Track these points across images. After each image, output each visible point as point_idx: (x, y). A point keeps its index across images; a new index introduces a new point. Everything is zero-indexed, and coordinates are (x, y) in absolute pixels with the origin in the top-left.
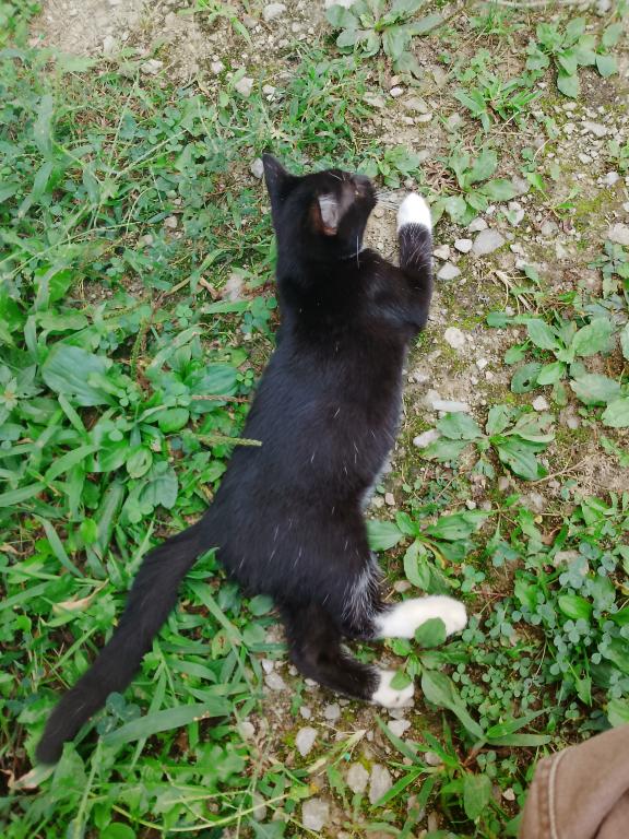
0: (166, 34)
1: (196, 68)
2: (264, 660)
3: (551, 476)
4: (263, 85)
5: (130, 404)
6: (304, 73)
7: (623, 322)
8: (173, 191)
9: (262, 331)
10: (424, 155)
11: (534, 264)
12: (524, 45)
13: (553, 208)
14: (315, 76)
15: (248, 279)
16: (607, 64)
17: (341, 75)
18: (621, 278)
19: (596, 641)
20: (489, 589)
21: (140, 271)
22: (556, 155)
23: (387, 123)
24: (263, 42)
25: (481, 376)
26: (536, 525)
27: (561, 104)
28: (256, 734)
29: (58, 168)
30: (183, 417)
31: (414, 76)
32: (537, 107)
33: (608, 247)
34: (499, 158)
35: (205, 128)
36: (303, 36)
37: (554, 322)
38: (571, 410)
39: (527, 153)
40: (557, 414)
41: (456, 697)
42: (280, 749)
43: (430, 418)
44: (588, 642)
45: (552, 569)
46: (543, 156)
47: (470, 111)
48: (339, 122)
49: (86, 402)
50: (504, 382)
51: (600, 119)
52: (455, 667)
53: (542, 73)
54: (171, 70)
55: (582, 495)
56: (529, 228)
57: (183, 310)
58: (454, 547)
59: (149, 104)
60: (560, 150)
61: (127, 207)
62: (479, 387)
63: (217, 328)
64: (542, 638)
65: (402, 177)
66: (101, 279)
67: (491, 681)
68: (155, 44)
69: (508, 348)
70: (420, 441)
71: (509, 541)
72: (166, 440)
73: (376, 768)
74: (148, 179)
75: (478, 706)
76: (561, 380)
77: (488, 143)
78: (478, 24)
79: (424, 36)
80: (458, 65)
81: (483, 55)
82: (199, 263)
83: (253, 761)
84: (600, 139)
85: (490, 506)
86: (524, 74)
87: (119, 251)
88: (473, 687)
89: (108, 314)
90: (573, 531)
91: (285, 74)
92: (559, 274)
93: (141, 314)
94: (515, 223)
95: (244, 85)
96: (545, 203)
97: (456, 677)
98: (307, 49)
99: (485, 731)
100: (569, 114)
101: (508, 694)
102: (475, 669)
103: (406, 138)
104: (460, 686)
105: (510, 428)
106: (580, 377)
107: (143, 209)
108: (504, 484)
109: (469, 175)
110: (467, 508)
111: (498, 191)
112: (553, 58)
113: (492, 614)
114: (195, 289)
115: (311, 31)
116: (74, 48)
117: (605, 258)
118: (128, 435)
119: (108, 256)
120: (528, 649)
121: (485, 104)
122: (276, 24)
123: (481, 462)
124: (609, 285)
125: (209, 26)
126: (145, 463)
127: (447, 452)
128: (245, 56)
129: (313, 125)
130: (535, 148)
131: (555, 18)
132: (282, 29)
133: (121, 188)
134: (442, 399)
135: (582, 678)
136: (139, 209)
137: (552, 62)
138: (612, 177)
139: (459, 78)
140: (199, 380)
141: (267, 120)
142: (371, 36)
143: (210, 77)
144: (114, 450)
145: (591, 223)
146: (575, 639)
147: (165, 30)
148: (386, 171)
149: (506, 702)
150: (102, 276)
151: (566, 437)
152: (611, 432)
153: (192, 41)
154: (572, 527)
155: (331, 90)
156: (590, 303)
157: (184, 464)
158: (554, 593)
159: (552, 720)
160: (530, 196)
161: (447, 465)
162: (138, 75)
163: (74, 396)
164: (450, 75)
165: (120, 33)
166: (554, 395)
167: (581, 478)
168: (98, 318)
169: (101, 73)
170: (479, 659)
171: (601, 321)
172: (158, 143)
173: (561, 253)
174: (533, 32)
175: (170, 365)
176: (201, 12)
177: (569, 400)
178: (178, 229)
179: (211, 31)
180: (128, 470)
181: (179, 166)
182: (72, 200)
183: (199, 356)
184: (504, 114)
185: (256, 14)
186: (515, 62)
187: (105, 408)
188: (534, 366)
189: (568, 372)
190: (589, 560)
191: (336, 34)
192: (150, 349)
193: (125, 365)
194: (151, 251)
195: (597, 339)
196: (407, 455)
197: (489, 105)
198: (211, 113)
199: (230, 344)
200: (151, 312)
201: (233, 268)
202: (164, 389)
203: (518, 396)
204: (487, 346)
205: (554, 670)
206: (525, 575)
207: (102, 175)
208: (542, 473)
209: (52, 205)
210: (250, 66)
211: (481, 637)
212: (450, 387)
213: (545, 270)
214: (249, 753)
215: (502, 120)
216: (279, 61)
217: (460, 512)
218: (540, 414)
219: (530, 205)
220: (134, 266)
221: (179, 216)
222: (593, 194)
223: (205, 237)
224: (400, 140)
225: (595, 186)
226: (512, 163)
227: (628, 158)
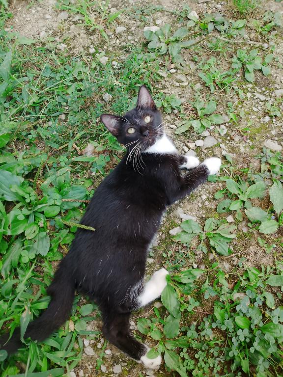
0: (70, 33)
1: (82, 50)
2: (85, 339)
3: (234, 255)
4: (112, 61)
5: (31, 202)
6: (132, 58)
7: (270, 185)
8: (65, 103)
9: (101, 172)
10: (183, 100)
11: (230, 154)
12: (231, 58)
13: (240, 130)
14: (137, 60)
15: (96, 147)
16: (267, 70)
17: (148, 61)
18: (269, 164)
19: (252, 340)
20: (201, 309)
21: (44, 138)
22: (243, 107)
23: (167, 84)
24: (114, 42)
25: (203, 204)
26: (226, 279)
27: (246, 85)
29: (10, 86)
30: (57, 210)
31: (181, 65)
32: (235, 85)
33: (264, 149)
34: (217, 105)
35: (83, 76)
36: (132, 42)
37: (238, 181)
38: (244, 223)
39: (230, 104)
40: (238, 225)
41: (181, 365)
43: (178, 221)
44: (248, 340)
45: (232, 302)
46: (237, 106)
47: (205, 83)
48: (146, 81)
49: (9, 199)
50: (214, 207)
51: (262, 93)
52: (182, 349)
53: (238, 70)
54: (70, 49)
55: (248, 265)
56: (229, 138)
57: (63, 158)
58: (186, 287)
59: (58, 62)
60: (244, 105)
61: (42, 108)
62: (202, 208)
63: (78, 168)
64: (226, 337)
65: (173, 109)
66: (25, 140)
67: (199, 358)
68: (64, 37)
69: (217, 191)
70: (172, 232)
71: (212, 285)
72: (47, 221)
74: (54, 96)
75: (192, 371)
76: (241, 209)
77: (212, 98)
78: (212, 46)
79: (187, 48)
80: (202, 62)
81: (212, 60)
82: (73, 137)
84: (262, 101)
85: (204, 267)
86: (230, 70)
87: (35, 127)
88: (190, 360)
89: (25, 157)
90: (244, 283)
91: (123, 57)
92: (241, 159)
93: (41, 158)
94: (222, 134)
95: (104, 60)
96: (236, 127)
97: (182, 354)
98: (134, 48)
100: (249, 89)
101: (207, 365)
102: (192, 351)
103: (175, 92)
104: (183, 359)
105: (216, 230)
106: (250, 208)
107: (49, 109)
108: (211, 257)
109: (203, 111)
110: (193, 268)
111: (216, 120)
112: (243, 64)
113: (202, 323)
114: (70, 149)
115: (137, 40)
116: (26, 35)
117: (262, 154)
118: (27, 217)
119: (30, 129)
120: (218, 342)
121: (212, 81)
122: (121, 35)
123: (201, 245)
124: (264, 167)
125: (90, 32)
126: (35, 231)
127: (185, 239)
128: (105, 47)
129: (134, 81)
130: (233, 103)
131: (245, 48)
132: (123, 38)
133: (40, 98)
134: (185, 213)
135: (244, 359)
136: (48, 109)
137: (243, 66)
138: (267, 119)
139: (201, 68)
140: (67, 193)
141: (113, 76)
142: (163, 45)
143: (88, 54)
144: (19, 224)
145: (257, 138)
146: (242, 339)
147: (69, 31)
148: (166, 105)
149: (206, 369)
150: (25, 138)
151: (242, 236)
152: (263, 236)
153: (81, 38)
154: (243, 281)
155: (143, 67)
156: (255, 174)
157: (55, 234)
158: (232, 314)
160: (230, 123)
161: (184, 245)
162: (54, 49)
163: (3, 195)
164: (197, 66)
165: (49, 31)
166: (237, 216)
167: (248, 257)
168: (20, 158)
169: (37, 47)
170: (194, 346)
171: (260, 183)
172: (60, 80)
173: (242, 150)
174: (235, 53)
175: (53, 184)
176: (87, 26)
177: (244, 218)
178: (66, 120)
179: (91, 35)
180: (25, 235)
181: (69, 91)
182: (16, 102)
183: (69, 181)
184: (220, 86)
185: (113, 30)
186: (226, 64)
187: (18, 202)
188: (228, 201)
189: (244, 205)
190: (250, 298)
191: (148, 43)
192: (44, 175)
193: (31, 182)
194: (50, 129)
195: (258, 191)
196: (166, 238)
197: (214, 82)
198: (87, 70)
199: (85, 176)
200: (47, 158)
201: (90, 141)
202: (49, 196)
203: (220, 214)
204: (207, 190)
205: (231, 354)
206: (219, 304)
207: (31, 92)
208: (230, 252)
209: (5, 102)
210: (107, 52)
211: (196, 335)
212: (188, 207)
213: (235, 157)
215: (219, 88)
216: (121, 51)
217: (189, 269)
218: (230, 224)
219: (229, 127)
220: (42, 135)
221: (67, 114)
222: (258, 125)
223: (78, 125)
224: (173, 93)
225: (259, 122)
226: (223, 108)
227: (274, 111)
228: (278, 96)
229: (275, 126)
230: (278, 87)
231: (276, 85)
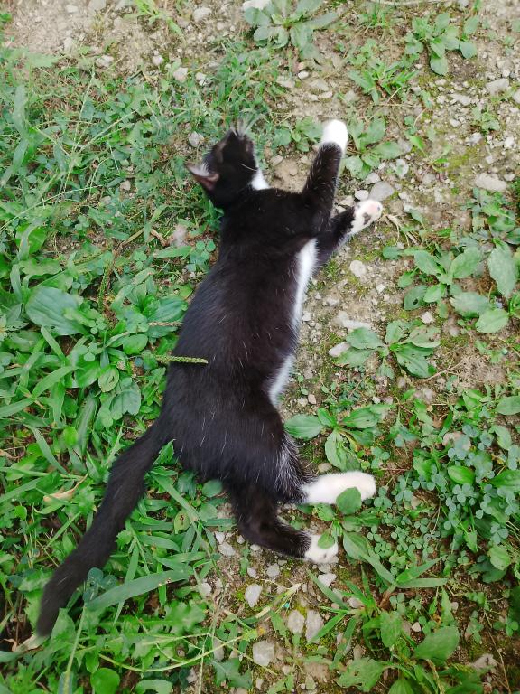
0: (115, 34)
1: (140, 61)
2: (217, 533)
3: (438, 374)
4: (196, 73)
5: (99, 333)
6: (229, 63)
7: (489, 251)
8: (126, 161)
9: (204, 270)
11: (418, 208)
12: (403, 35)
13: (431, 163)
14: (238, 64)
15: (190, 229)
16: (469, 48)
17: (258, 63)
18: (487, 216)
19: (479, 501)
20: (393, 466)
21: (102, 225)
22: (432, 121)
23: (296, 100)
24: (194, 39)
25: (380, 299)
26: (428, 413)
27: (434, 81)
28: (213, 592)
29: (32, 145)
30: (143, 341)
31: (316, 62)
32: (415, 84)
33: (476, 192)
34: (387, 125)
35: (150, 109)
36: (226, 33)
37: (435, 253)
38: (452, 321)
39: (408, 120)
40: (441, 325)
41: (371, 552)
42: (233, 603)
43: (341, 334)
44: (472, 502)
45: (442, 447)
46: (422, 122)
47: (363, 89)
48: (258, 100)
49: (63, 333)
50: (399, 302)
51: (465, 92)
52: (369, 529)
53: (418, 57)
54: (120, 64)
55: (463, 388)
56: (413, 180)
57: (138, 255)
58: (364, 434)
59: (104, 91)
60: (435, 117)
61: (89, 175)
62: (379, 307)
63: (167, 269)
64: (437, 502)
66: (70, 233)
67: (398, 538)
68: (107, 43)
69: (401, 275)
70: (334, 352)
71: (408, 427)
72: (129, 361)
73: (310, 613)
74: (106, 151)
75: (388, 558)
76: (443, 298)
77: (377, 114)
78: (366, 19)
79: (323, 30)
80: (351, 52)
81: (370, 44)
82: (149, 217)
83: (211, 614)
84: (466, 107)
85: (391, 400)
86: (404, 58)
87: (84, 210)
88: (384, 543)
89: (78, 261)
90: (457, 415)
91: (213, 64)
92: (438, 215)
93: (105, 260)
94: (401, 175)
95: (180, 73)
96: (424, 160)
97: (370, 536)
98: (229, 43)
99: (395, 578)
100: (441, 88)
101: (412, 547)
102: (385, 529)
103: (312, 112)
104: (374, 543)
105: (405, 338)
106: (458, 295)
107: (103, 175)
108: (401, 383)
109: (364, 139)
110: (373, 403)
111: (388, 152)
112: (426, 45)
113: (397, 485)
114: (148, 239)
115: (233, 28)
116: (40, 48)
117: (473, 201)
118: (98, 357)
119: (75, 215)
120: (426, 511)
121: (374, 83)
122: (204, 24)
123: (383, 366)
124: (478, 222)
125: (149, 27)
126: (113, 379)
127: (355, 360)
128: (180, 50)
129: (238, 103)
130: (415, 116)
131: (426, 13)
132: (209, 29)
133: (83, 159)
134: (351, 319)
135: (469, 531)
136: (99, 176)
137: (425, 48)
138: (477, 136)
139: (352, 63)
140: (154, 310)
141: (200, 101)
142: (281, 31)
143: (152, 68)
144: (88, 370)
145: (461, 174)
146: (462, 500)
147: (113, 31)
148: (298, 138)
149: (411, 553)
150: (70, 231)
151: (449, 343)
152: (483, 337)
153: (136, 40)
154: (456, 412)
155: (250, 76)
156: (463, 236)
157: (145, 379)
158: (444, 465)
159: (448, 566)
161: (356, 370)
162: (93, 68)
163: (53, 328)
164: (345, 60)
165: (77, 35)
166: (438, 311)
167: (462, 374)
168: (70, 264)
169: (63, 68)
170: (388, 521)
171: (472, 250)
172: (112, 122)
173: (439, 198)
174: (409, 24)
175: (130, 300)
176: (143, 17)
177: (450, 314)
178: (132, 190)
179: (151, 31)
180: (100, 385)
181: (130, 139)
182: (44, 170)
183: (154, 291)
184: (390, 90)
185: (188, 16)
186: (396, 48)
187: (78, 336)
188: (421, 288)
189: (448, 291)
190: (471, 439)
191: (253, 31)
192: (113, 289)
193: (93, 302)
194: (109, 209)
195: (470, 265)
196: (325, 364)
197: (377, 83)
198: (155, 97)
199: (179, 281)
200: (113, 258)
201: (179, 220)
202: (126, 319)
203: (409, 311)
204: (384, 274)
205: (447, 526)
206: (421, 452)
207: (69, 149)
208: (432, 371)
209: (27, 175)
210: (184, 58)
211: (388, 503)
212: (356, 308)
213: (427, 212)
214: (207, 608)
215: (388, 95)
216: (208, 54)
217: (368, 406)
218: (428, 326)
219: (413, 161)
220: (97, 221)
221: (132, 180)
222: (462, 151)
223: (153, 196)
224: (308, 114)
225: (464, 145)
226: (397, 128)
227: (488, 121)
228: (492, 93)
229: (492, 147)
230: (492, 77)
231: (488, 74)
